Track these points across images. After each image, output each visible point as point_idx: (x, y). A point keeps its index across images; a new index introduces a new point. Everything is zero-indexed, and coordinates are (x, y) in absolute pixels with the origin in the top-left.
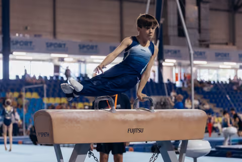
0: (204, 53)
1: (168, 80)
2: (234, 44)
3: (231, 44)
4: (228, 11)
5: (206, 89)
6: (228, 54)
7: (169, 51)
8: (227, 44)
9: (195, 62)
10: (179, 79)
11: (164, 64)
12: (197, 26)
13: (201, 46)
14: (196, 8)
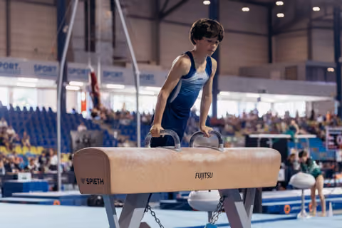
0: (121, 73)
1: (74, 110)
2: (158, 63)
3: (154, 63)
4: (151, 19)
5: (124, 122)
6: (153, 76)
7: (74, 70)
8: (148, 63)
9: (109, 86)
10: (87, 108)
11: (68, 87)
12: (111, 38)
13: (115, 64)
14: (110, 13)
